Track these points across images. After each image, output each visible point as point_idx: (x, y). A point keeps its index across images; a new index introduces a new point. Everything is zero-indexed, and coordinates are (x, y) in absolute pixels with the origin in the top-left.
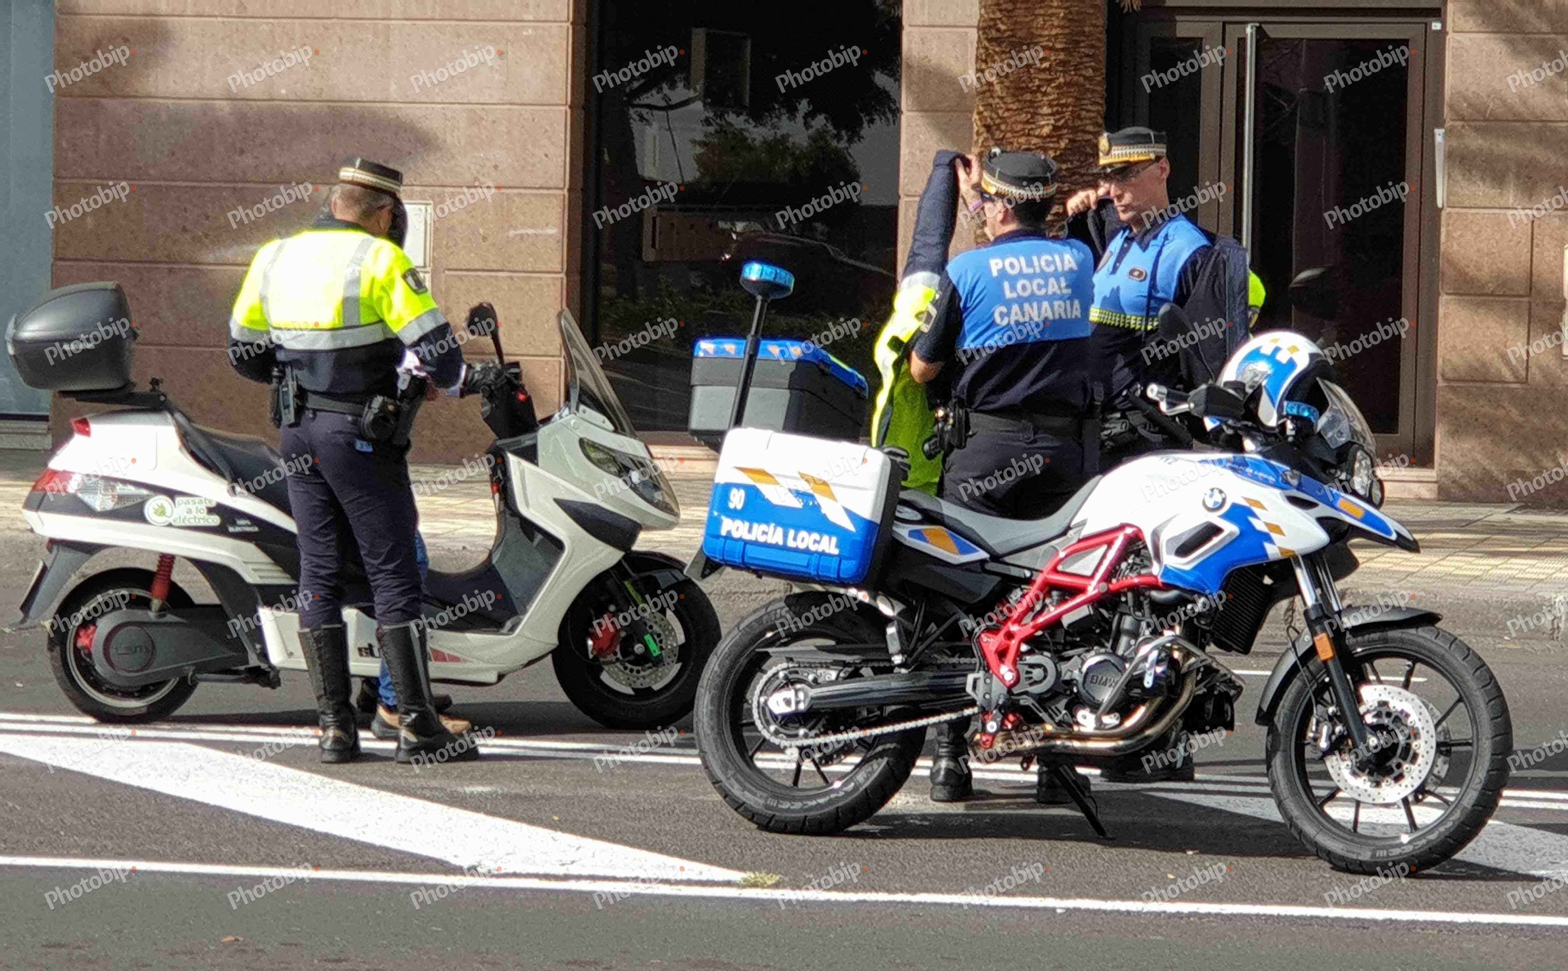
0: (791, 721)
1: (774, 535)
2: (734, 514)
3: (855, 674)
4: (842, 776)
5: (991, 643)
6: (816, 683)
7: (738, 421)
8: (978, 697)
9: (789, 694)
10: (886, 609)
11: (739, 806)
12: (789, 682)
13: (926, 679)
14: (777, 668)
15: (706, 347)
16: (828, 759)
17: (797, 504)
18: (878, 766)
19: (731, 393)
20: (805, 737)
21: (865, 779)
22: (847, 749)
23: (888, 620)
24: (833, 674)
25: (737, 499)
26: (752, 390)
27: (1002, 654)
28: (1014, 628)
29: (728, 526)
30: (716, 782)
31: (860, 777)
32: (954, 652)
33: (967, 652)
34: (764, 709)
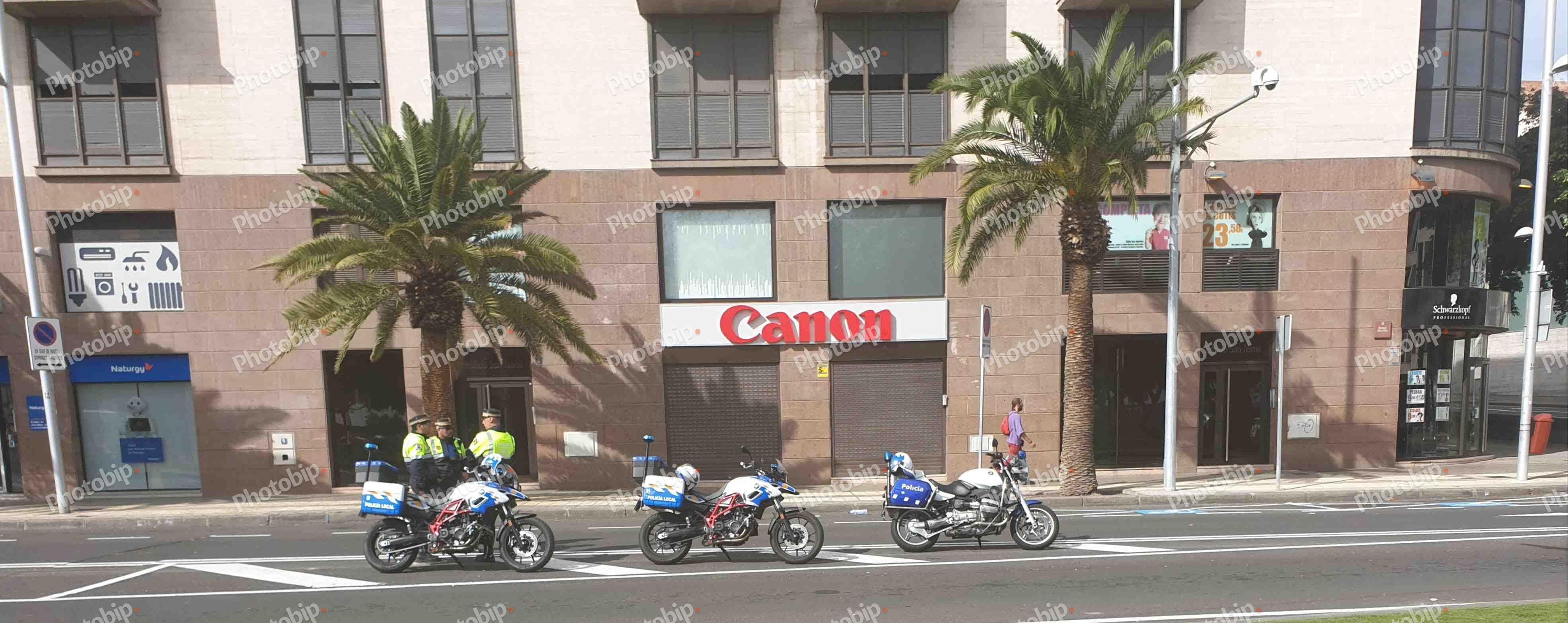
0: (386, 548)
1: (377, 506)
2: (368, 501)
3: (401, 536)
4: (399, 559)
5: (432, 527)
6: (391, 539)
7: (367, 480)
8: (431, 539)
9: (385, 541)
10: (407, 521)
11: (376, 568)
12: (385, 539)
13: (418, 536)
14: (383, 536)
15: (358, 464)
16: (396, 556)
17: (383, 498)
18: (408, 556)
19: (365, 474)
20: (390, 551)
21: (405, 560)
22: (401, 553)
23: (407, 523)
24: (395, 536)
25: (368, 498)
26: (370, 473)
27: (435, 529)
28: (437, 523)
29: (367, 504)
30: (369, 563)
31: (404, 559)
32: (424, 529)
33: (427, 530)
34: (379, 545)
